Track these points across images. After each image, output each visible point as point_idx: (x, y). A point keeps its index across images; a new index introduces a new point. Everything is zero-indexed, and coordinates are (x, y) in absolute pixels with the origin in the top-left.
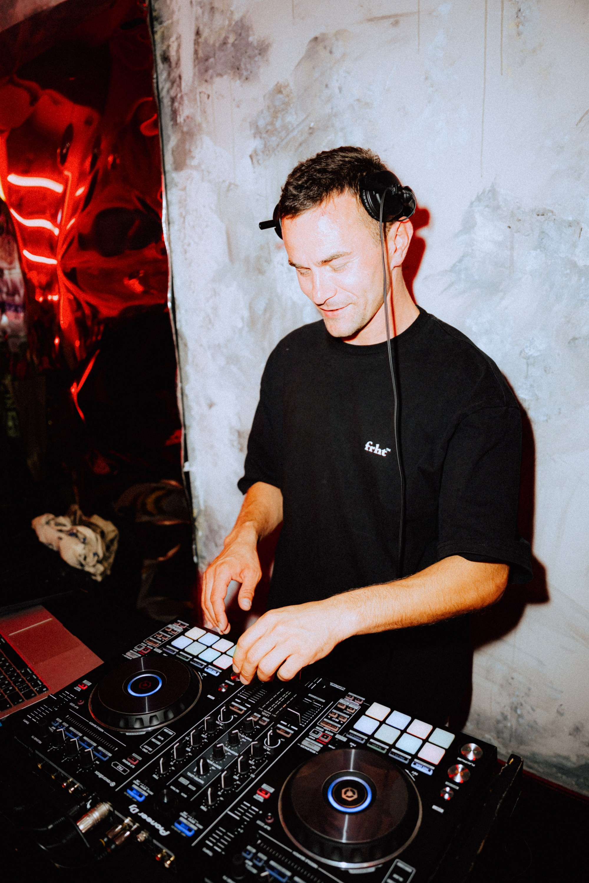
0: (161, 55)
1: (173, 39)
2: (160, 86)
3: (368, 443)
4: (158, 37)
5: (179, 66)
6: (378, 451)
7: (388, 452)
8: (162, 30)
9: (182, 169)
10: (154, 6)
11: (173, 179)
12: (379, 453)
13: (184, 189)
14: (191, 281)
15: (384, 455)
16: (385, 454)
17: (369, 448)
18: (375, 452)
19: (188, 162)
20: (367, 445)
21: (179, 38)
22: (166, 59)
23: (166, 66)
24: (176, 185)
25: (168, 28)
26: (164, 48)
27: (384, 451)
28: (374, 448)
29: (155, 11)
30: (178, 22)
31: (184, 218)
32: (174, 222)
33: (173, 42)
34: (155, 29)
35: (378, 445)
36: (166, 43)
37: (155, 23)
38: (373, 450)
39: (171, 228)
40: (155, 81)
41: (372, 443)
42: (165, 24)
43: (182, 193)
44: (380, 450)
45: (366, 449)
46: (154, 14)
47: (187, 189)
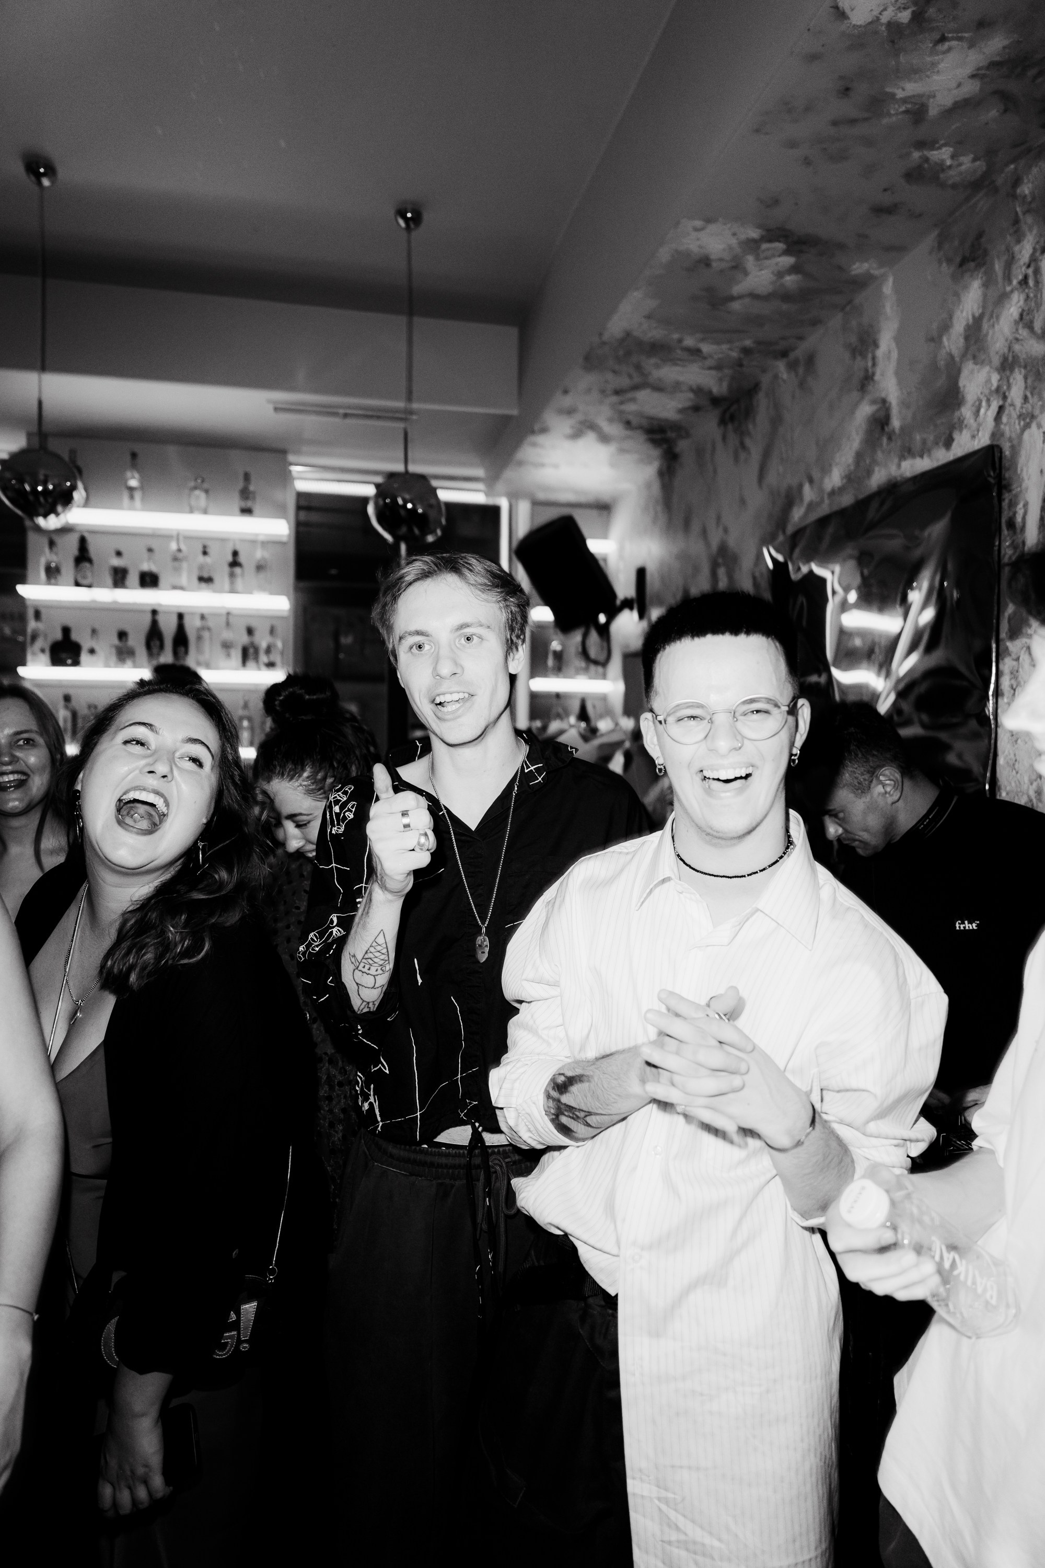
0: (1006, 521)
1: (1021, 505)
2: (1003, 552)
3: (957, 923)
4: (1005, 504)
5: (1024, 533)
6: (969, 927)
7: (977, 924)
8: (1010, 497)
9: (1017, 638)
10: (1004, 475)
11: (1007, 648)
12: (971, 928)
13: (1018, 659)
14: (1016, 761)
15: (975, 928)
16: (976, 926)
17: (960, 927)
18: (967, 928)
19: (1024, 631)
20: (957, 925)
21: (1026, 505)
22: (1011, 524)
23: (1011, 532)
24: (1010, 655)
25: (1016, 496)
26: (1011, 514)
27: (974, 925)
28: (964, 925)
29: (1005, 479)
30: (1027, 489)
31: (1015, 690)
32: (1003, 695)
33: (1020, 509)
34: (1003, 497)
35: (966, 922)
36: (1013, 510)
37: (1004, 491)
38: (965, 927)
39: (1000, 700)
40: (996, 548)
41: (960, 922)
42: (1014, 492)
43: (1015, 663)
44: (970, 925)
45: (958, 928)
46: (1004, 482)
47: (1021, 659)
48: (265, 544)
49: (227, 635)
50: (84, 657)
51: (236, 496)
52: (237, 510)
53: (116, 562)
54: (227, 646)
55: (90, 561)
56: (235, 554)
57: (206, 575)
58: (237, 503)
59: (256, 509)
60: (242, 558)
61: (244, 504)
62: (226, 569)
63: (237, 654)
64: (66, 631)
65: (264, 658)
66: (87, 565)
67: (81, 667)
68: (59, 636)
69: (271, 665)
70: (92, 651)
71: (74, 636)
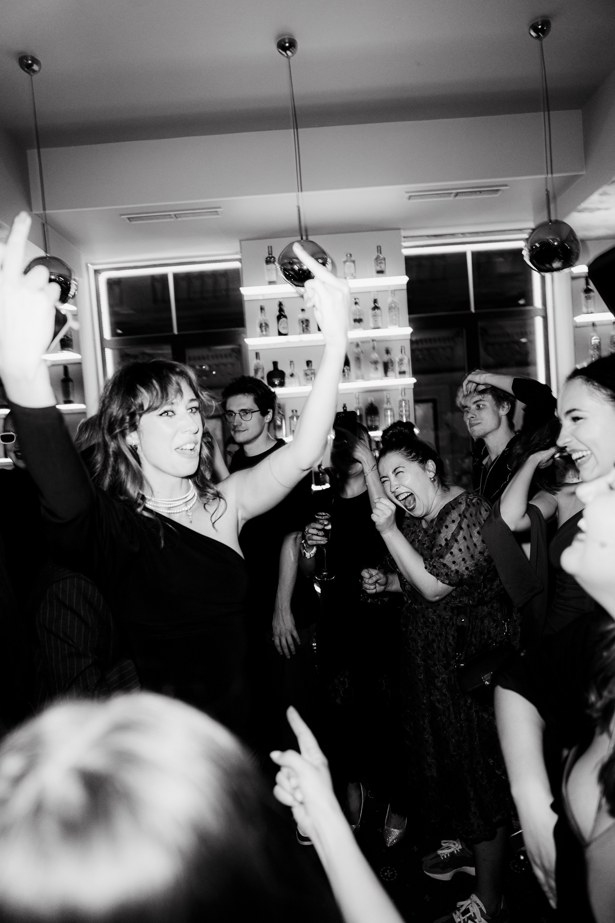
48: (394, 292)
49: (375, 356)
50: (287, 380)
51: (373, 263)
52: (374, 273)
53: (302, 316)
54: (375, 362)
55: (285, 317)
56: (375, 301)
57: (358, 318)
58: (373, 268)
59: (387, 271)
60: (379, 304)
61: (379, 269)
62: (371, 312)
63: (381, 367)
64: (275, 364)
65: (397, 369)
66: (284, 319)
67: (285, 387)
68: (271, 368)
69: (402, 373)
70: (292, 375)
71: (280, 367)
